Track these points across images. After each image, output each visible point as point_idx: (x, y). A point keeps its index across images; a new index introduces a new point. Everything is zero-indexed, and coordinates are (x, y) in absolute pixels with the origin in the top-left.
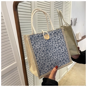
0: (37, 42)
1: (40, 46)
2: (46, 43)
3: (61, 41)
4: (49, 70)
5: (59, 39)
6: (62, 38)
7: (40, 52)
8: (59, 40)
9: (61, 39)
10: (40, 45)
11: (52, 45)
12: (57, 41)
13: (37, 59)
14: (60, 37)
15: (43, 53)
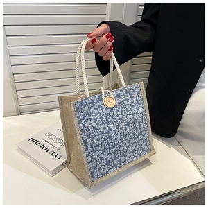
0: (89, 114)
1: (95, 122)
2: (108, 114)
3: (138, 109)
4: (110, 169)
5: (134, 106)
6: (139, 104)
7: (95, 135)
8: (135, 108)
9: (137, 106)
10: (96, 120)
11: (121, 119)
12: (131, 109)
13: (87, 150)
14: (135, 102)
15: (100, 136)
